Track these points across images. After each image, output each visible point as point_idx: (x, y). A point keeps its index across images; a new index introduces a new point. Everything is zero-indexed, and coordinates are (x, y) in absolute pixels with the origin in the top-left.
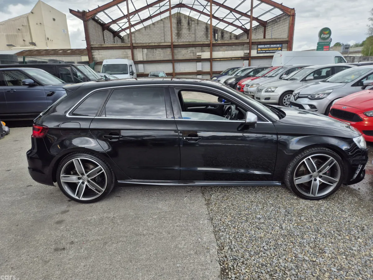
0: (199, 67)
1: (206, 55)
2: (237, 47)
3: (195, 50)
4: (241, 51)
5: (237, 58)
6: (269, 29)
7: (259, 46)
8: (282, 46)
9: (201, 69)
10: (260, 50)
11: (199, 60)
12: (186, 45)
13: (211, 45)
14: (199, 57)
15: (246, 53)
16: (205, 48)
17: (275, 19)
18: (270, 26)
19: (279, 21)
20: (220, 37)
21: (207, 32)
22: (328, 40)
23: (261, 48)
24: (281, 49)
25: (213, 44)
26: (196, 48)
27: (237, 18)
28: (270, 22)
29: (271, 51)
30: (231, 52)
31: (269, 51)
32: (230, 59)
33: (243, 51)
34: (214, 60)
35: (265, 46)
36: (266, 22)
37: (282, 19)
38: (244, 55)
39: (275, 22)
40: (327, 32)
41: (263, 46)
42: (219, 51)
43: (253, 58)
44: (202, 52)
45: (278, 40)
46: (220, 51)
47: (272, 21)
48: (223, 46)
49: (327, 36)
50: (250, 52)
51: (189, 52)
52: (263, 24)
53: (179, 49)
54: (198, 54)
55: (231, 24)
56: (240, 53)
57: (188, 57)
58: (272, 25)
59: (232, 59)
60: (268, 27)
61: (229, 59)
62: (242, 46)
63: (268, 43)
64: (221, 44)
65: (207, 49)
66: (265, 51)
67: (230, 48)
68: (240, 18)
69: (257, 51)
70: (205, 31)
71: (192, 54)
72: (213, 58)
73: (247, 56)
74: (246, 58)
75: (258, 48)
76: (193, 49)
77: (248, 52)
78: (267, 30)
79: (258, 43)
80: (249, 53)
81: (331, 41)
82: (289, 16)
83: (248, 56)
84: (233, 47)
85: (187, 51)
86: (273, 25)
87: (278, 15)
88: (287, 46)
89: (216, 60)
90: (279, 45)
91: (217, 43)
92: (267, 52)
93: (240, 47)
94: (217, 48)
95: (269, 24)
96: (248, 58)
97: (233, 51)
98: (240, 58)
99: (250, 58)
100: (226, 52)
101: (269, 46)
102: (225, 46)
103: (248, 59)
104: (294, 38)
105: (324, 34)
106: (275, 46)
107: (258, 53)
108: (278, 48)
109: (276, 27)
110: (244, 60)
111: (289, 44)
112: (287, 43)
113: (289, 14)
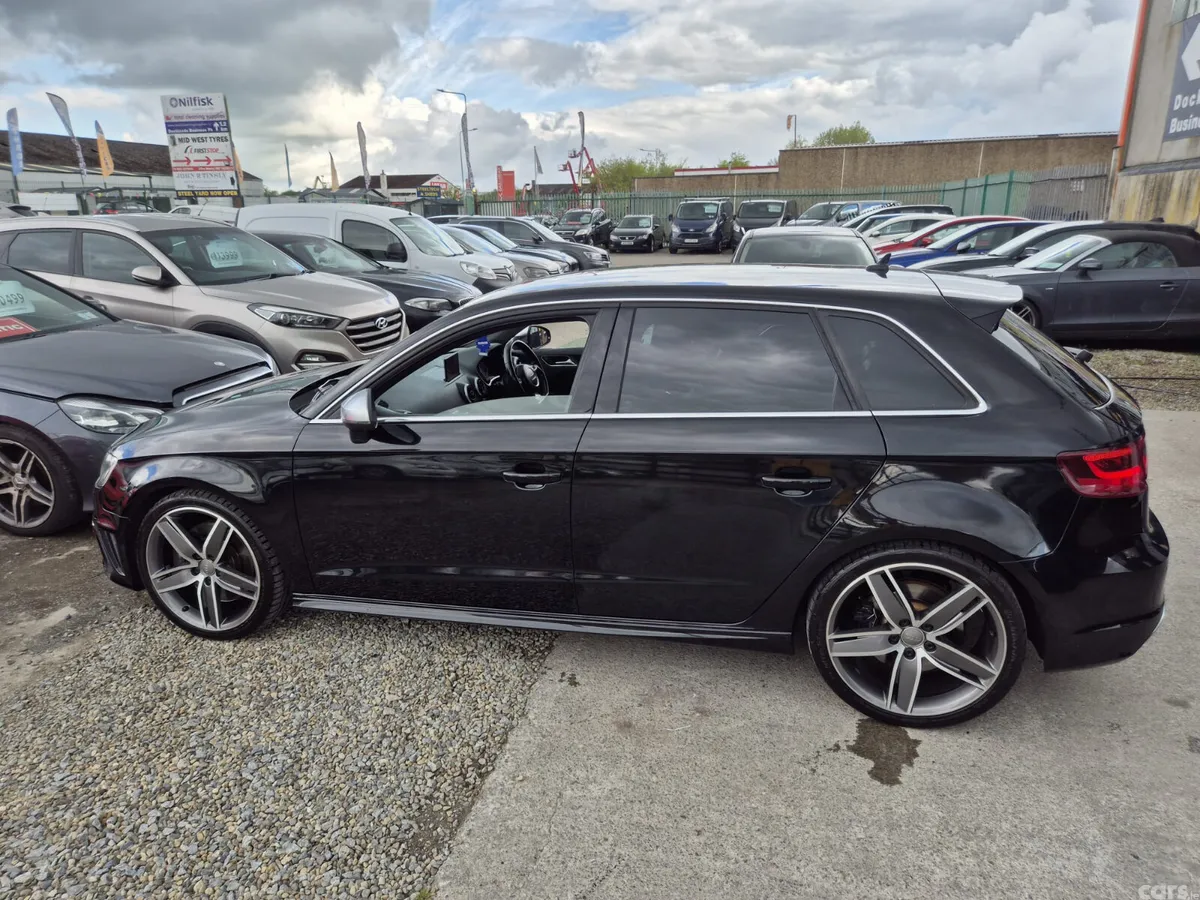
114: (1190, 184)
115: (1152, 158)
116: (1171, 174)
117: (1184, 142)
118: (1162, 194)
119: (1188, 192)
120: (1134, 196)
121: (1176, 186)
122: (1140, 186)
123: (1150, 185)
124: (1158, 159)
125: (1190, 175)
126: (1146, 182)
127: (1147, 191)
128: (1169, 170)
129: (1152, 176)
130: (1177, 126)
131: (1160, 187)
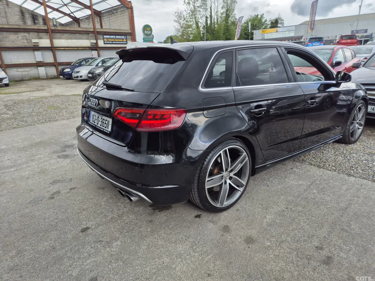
0: (39, 56)
1: (45, 42)
2: (81, 36)
3: (28, 35)
4: (87, 40)
5: (84, 48)
6: (105, 20)
7: (105, 36)
8: (126, 38)
9: (41, 60)
10: (107, 40)
11: (36, 48)
12: (14, 28)
13: (50, 31)
14: (36, 44)
15: (93, 43)
16: (42, 35)
17: (111, 10)
18: (106, 17)
19: (117, 12)
20: (42, 24)
21: (23, 17)
22: (151, 37)
23: (107, 39)
24: (126, 40)
25: (52, 30)
26: (29, 34)
27: (65, 4)
28: (105, 12)
29: (117, 42)
30: (75, 41)
31: (115, 42)
32: (77, 48)
33: (89, 41)
34: (56, 48)
35: (111, 37)
36: (100, 12)
37: (119, 10)
38: (91, 45)
39: (111, 13)
40: (149, 29)
41: (109, 36)
42: (60, 38)
43: (100, 48)
44: (39, 39)
45: (122, 32)
46: (62, 39)
47: (107, 12)
48: (65, 34)
49: (149, 32)
50: (97, 41)
51: (20, 38)
52: (98, 14)
53: (5, 33)
54: (34, 41)
55: (57, 10)
56: (86, 43)
57: (19, 44)
58: (108, 16)
59: (79, 48)
60: (104, 18)
61: (75, 48)
62: (87, 35)
63: (114, 34)
64: (62, 31)
65: (45, 35)
66: (111, 42)
67: (73, 36)
68: (69, 5)
69: (104, 41)
70: (21, 15)
71: (25, 41)
72: (55, 46)
73: (94, 46)
74: (94, 48)
75: (104, 39)
76: (26, 34)
77: (95, 41)
78: (103, 20)
79: (103, 33)
80: (96, 43)
81: (153, 37)
82: (128, 8)
83: (96, 46)
84: (77, 36)
85: (18, 37)
86: (110, 16)
87: (113, 6)
88: (131, 38)
89: (59, 48)
90: (124, 37)
91: (56, 29)
92: (113, 42)
93: (85, 36)
94: (58, 35)
95: (105, 15)
96: (96, 48)
97: (78, 40)
98: (88, 48)
99: (98, 49)
100: (70, 41)
101: (114, 37)
102: (67, 34)
103: (96, 50)
104: (136, 31)
105: (147, 30)
106: (120, 37)
107: (105, 43)
108: (123, 39)
109: (113, 18)
110: (92, 51)
111: (132, 35)
112: (131, 35)
113: (127, 6)
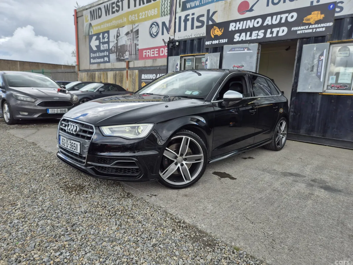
114: (100, 75)
115: (88, 68)
116: (95, 72)
117: (96, 65)
118: (93, 77)
119: (100, 77)
120: (85, 78)
121: (97, 75)
122: (86, 75)
123: (89, 75)
124: (89, 69)
125: (100, 73)
126: (88, 74)
127: (88, 77)
128: (94, 71)
129: (89, 73)
130: (92, 61)
131: (92, 76)
